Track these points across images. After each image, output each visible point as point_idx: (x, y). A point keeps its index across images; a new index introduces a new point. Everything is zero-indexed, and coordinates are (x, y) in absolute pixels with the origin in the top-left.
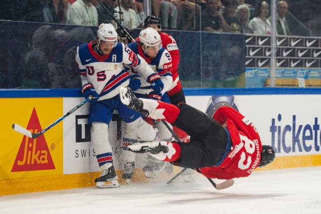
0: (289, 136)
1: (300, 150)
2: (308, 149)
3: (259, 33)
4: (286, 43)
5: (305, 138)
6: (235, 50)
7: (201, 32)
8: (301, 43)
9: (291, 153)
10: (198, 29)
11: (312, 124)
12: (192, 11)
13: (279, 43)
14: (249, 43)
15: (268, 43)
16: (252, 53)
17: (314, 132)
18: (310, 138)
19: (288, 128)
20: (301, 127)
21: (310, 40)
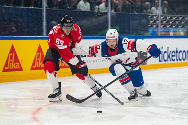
0: (166, 55)
1: (170, 61)
2: (174, 60)
3: (154, 14)
4: (165, 18)
5: (172, 56)
6: (144, 21)
7: (130, 13)
8: (171, 18)
9: (167, 62)
10: (129, 12)
11: (175, 50)
12: (127, 5)
13: (162, 18)
14: (150, 18)
15: (158, 18)
16: (151, 22)
17: (176, 54)
18: (174, 56)
19: (165, 52)
20: (171, 52)
21: (175, 17)
